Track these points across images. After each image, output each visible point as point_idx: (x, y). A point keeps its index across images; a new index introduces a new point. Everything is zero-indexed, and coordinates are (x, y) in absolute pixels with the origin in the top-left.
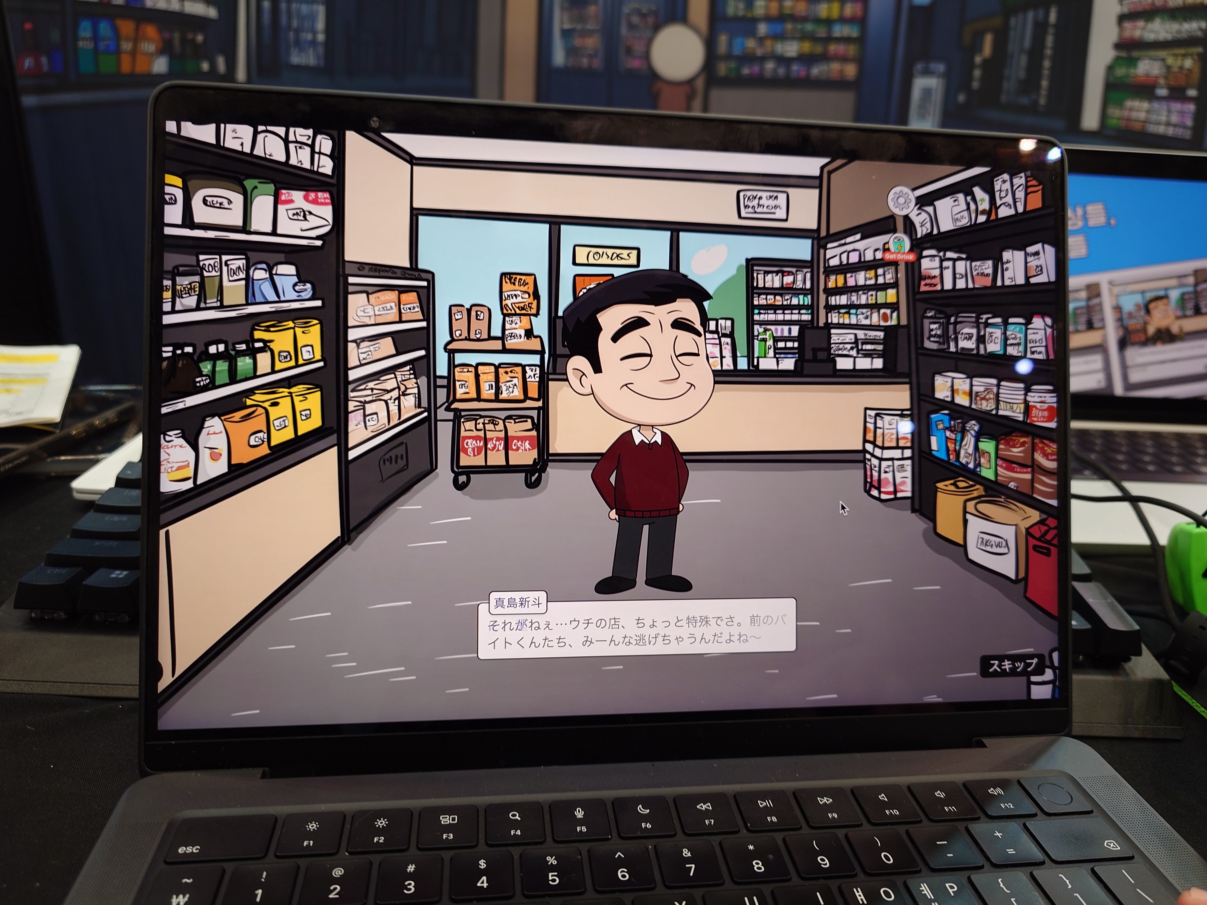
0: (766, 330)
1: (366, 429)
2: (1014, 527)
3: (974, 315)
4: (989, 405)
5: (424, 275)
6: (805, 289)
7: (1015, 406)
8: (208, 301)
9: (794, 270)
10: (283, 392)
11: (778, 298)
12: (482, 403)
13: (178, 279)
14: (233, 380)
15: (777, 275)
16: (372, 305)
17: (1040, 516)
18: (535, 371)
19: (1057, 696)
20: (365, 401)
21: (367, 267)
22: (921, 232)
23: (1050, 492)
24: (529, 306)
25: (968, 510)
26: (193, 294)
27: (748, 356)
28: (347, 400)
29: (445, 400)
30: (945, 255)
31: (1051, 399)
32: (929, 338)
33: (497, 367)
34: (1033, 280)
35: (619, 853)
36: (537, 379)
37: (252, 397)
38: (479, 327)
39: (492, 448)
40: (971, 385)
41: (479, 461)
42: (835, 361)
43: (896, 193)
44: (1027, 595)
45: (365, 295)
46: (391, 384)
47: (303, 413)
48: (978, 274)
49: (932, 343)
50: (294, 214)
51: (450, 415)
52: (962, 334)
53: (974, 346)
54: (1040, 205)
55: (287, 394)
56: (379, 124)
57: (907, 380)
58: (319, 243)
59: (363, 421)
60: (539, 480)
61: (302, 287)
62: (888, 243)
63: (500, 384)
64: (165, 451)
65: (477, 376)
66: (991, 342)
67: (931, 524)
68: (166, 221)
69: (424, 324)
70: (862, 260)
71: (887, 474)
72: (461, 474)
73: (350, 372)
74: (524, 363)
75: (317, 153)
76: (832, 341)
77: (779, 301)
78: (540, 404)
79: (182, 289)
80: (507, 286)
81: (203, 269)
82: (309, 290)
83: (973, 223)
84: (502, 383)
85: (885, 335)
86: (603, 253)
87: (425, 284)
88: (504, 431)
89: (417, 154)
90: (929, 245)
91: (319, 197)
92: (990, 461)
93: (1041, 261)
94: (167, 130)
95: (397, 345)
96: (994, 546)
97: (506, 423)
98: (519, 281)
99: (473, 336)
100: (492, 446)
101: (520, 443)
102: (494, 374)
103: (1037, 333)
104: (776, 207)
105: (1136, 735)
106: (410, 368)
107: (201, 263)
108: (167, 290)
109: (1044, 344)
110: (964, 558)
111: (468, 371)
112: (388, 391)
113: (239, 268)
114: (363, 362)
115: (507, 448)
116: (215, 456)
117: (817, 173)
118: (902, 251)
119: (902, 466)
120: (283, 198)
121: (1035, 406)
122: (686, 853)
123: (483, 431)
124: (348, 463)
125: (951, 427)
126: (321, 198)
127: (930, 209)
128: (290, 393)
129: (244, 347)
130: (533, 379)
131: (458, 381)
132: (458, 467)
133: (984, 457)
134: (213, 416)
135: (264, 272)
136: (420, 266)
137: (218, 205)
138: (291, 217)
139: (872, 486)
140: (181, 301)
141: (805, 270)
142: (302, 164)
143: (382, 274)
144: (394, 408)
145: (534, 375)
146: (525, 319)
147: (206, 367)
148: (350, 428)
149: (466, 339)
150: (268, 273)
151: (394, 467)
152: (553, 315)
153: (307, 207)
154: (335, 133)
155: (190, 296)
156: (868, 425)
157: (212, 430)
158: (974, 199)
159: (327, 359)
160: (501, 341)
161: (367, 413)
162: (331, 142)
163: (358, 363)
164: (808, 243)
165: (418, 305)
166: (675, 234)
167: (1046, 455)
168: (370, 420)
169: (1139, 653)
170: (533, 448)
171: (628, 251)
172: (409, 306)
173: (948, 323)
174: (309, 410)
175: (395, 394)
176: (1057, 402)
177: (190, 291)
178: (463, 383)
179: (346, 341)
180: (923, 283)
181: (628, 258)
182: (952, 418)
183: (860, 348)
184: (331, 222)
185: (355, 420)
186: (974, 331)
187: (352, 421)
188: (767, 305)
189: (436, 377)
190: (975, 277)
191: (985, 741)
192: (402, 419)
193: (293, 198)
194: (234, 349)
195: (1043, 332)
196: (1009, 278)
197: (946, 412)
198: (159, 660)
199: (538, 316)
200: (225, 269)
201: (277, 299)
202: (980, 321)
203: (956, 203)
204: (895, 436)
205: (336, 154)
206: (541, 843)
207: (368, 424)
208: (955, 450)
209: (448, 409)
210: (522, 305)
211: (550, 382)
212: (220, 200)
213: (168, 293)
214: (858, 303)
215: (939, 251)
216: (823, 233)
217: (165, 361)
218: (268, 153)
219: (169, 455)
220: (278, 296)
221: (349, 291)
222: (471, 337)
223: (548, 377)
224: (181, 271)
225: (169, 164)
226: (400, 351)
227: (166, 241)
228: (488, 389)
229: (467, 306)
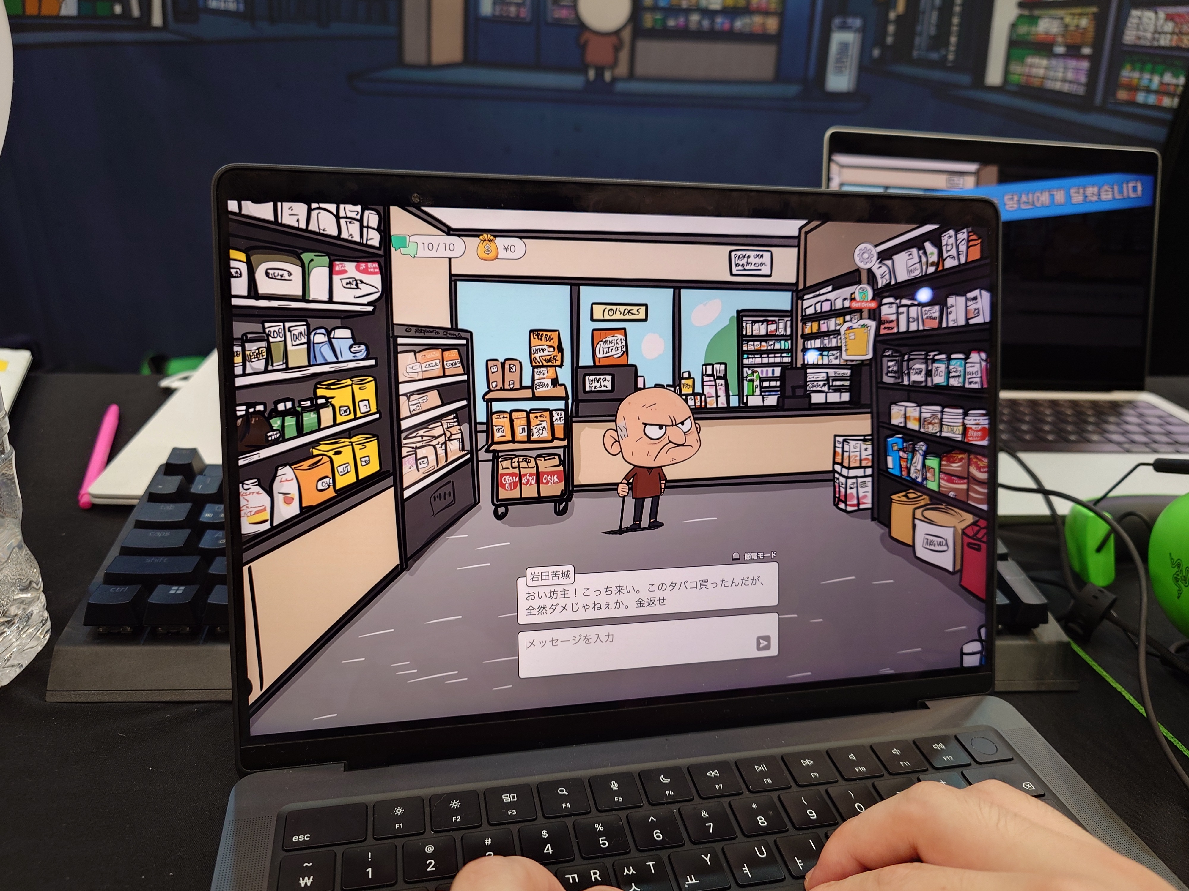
0: (753, 372)
1: (418, 471)
2: (952, 529)
3: (923, 353)
4: (935, 428)
5: (463, 334)
6: (786, 336)
7: (955, 428)
8: (275, 364)
9: (776, 319)
10: (344, 442)
11: (764, 344)
12: (516, 444)
13: (247, 345)
14: (301, 433)
15: (763, 324)
16: (419, 363)
17: (973, 519)
18: (561, 415)
19: (983, 663)
20: (416, 446)
21: (414, 329)
22: (881, 282)
23: (981, 499)
24: (554, 359)
25: (916, 517)
26: (261, 358)
27: (739, 395)
28: (400, 447)
29: (485, 443)
30: (900, 302)
31: (984, 422)
32: (887, 374)
33: (528, 413)
34: (972, 322)
35: (651, 817)
36: (563, 422)
38: (512, 378)
39: (526, 482)
40: (921, 413)
41: (516, 494)
42: (810, 397)
43: (861, 249)
44: (962, 584)
45: (413, 353)
46: (438, 431)
47: (363, 460)
48: (927, 318)
49: (889, 378)
50: (347, 284)
51: (490, 456)
52: (914, 369)
53: (923, 379)
54: (978, 257)
55: (348, 443)
56: (420, 199)
57: (869, 410)
58: (370, 308)
59: (415, 464)
60: (566, 508)
61: (357, 349)
62: (854, 293)
63: (532, 427)
64: (243, 498)
65: (512, 421)
66: (937, 375)
67: (887, 530)
68: (234, 292)
69: (465, 378)
70: (833, 308)
71: (852, 490)
72: (501, 506)
73: (402, 422)
74: (551, 408)
75: (365, 227)
76: (808, 380)
77: (764, 346)
78: (565, 443)
79: (251, 354)
80: (535, 342)
81: (268, 335)
82: (363, 351)
83: (924, 274)
85: (851, 373)
86: (617, 309)
87: (464, 342)
88: (535, 468)
89: (454, 225)
90: (888, 294)
91: (369, 267)
92: (934, 475)
93: (978, 305)
94: (229, 209)
95: (443, 397)
96: (936, 545)
97: (537, 461)
98: (545, 337)
100: (526, 480)
101: (549, 477)
102: (526, 419)
103: (974, 366)
104: (762, 264)
105: (1043, 688)
106: (454, 416)
107: (267, 330)
108: (238, 355)
109: (979, 375)
110: (913, 557)
111: (504, 417)
112: (436, 438)
113: (301, 333)
114: (413, 413)
115: (538, 482)
116: (288, 500)
117: (796, 234)
118: (866, 300)
119: (864, 482)
120: (337, 268)
121: (971, 428)
122: (704, 814)
123: (518, 468)
124: (404, 501)
125: (903, 448)
126: (371, 268)
127: (889, 263)
128: (350, 442)
129: (308, 403)
130: (559, 422)
131: (496, 426)
132: (498, 500)
133: (930, 473)
134: (285, 465)
135: (323, 336)
136: (460, 327)
137: (279, 277)
138: (345, 285)
139: (840, 500)
140: (250, 365)
141: (786, 319)
142: (352, 237)
143: (427, 334)
144: (441, 452)
145: (560, 418)
146: (552, 370)
147: (276, 423)
148: (405, 471)
149: (501, 389)
150: (326, 337)
151: (443, 503)
152: (575, 366)
153: (359, 276)
154: (380, 209)
155: (258, 360)
156: (837, 449)
157: (284, 478)
158: (925, 253)
159: (381, 411)
160: (531, 390)
161: (418, 457)
162: (377, 216)
163: (410, 414)
164: (789, 294)
165: (459, 360)
166: (677, 291)
167: (979, 468)
168: (422, 463)
169: (1046, 621)
170: (561, 482)
171: (638, 307)
172: (451, 362)
173: (903, 361)
174: (368, 456)
175: (442, 439)
176: (989, 424)
177: (258, 356)
178: (501, 427)
179: (398, 396)
180: (882, 327)
181: (638, 313)
182: (905, 441)
183: (831, 384)
184: (380, 289)
185: (408, 464)
186: (923, 366)
187: (406, 464)
188: (754, 350)
189: (476, 423)
190: (925, 320)
191: (928, 703)
192: (448, 461)
193: (346, 268)
194: (300, 406)
195: (978, 365)
196: (952, 320)
197: (900, 436)
198: (249, 677)
199: (563, 367)
200: (288, 334)
201: (336, 360)
202: (928, 358)
203: (911, 257)
204: (858, 458)
205: (382, 228)
206: (588, 813)
207: (420, 466)
208: (907, 467)
209: (487, 451)
210: (548, 357)
211: (573, 424)
212: (281, 272)
213: (239, 358)
214: (830, 346)
215: (896, 299)
216: (801, 287)
217: (239, 419)
218: (322, 227)
219: (248, 501)
220: (337, 357)
221: (399, 350)
222: (505, 388)
223: (571, 419)
224: (250, 338)
225: (233, 241)
226: (445, 402)
227: (235, 311)
228: (521, 432)
229: (502, 360)
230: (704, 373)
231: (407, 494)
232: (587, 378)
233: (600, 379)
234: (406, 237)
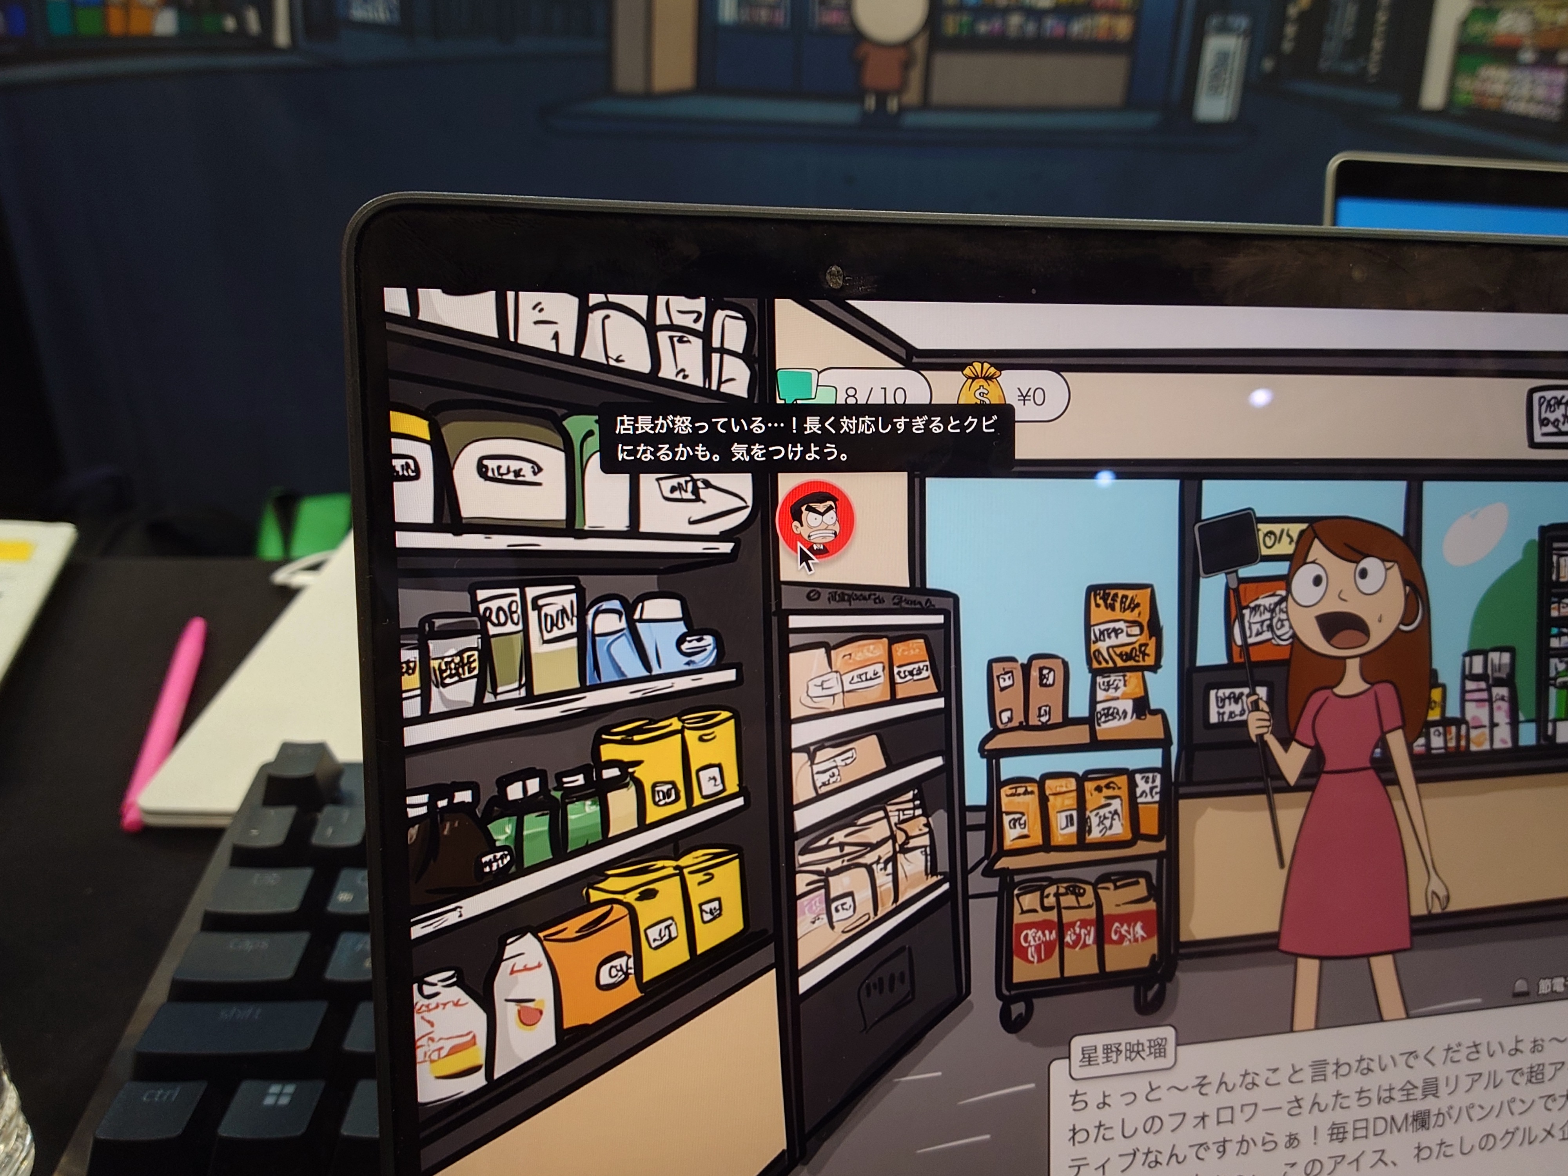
1: (832, 927)
5: (937, 602)
8: (500, 690)
10: (663, 868)
12: (1052, 853)
13: (434, 646)
14: (561, 852)
16: (837, 672)
18: (1154, 781)
20: (828, 869)
21: (825, 593)
24: (1140, 652)
26: (467, 675)
27: (1538, 720)
28: (792, 872)
29: (983, 855)
33: (1081, 780)
36: (1157, 798)
37: (600, 885)
38: (1045, 699)
39: (1073, 941)
41: (1049, 970)
45: (823, 650)
46: (878, 831)
47: (706, 907)
50: (673, 488)
51: (993, 884)
55: (671, 871)
56: (844, 280)
58: (726, 547)
59: (825, 911)
60: (1160, 997)
61: (695, 644)
63: (1088, 813)
64: (422, 1018)
65: (1043, 801)
68: (400, 517)
69: (939, 703)
72: (1015, 999)
73: (797, 814)
74: (1131, 767)
75: (716, 350)
78: (1162, 846)
79: (443, 667)
80: (1099, 613)
81: (485, 619)
82: (710, 648)
84: (1091, 812)
86: (1279, 532)
87: (939, 619)
88: (1094, 908)
89: (920, 343)
94: (389, 309)
95: (888, 751)
97: (1100, 891)
98: (1122, 602)
99: (1033, 721)
100: (1074, 937)
101: (1125, 927)
102: (1074, 794)
106: (914, 795)
107: (482, 607)
108: (410, 671)
111: (1026, 793)
112: (873, 847)
113: (564, 611)
114: (822, 791)
115: (1101, 940)
116: (529, 1017)
123: (1055, 911)
124: (798, 999)
128: (676, 868)
129: (580, 780)
130: (1149, 799)
131: (1008, 813)
132: (1010, 985)
134: (522, 932)
135: (616, 617)
136: (930, 585)
137: (511, 476)
138: (668, 494)
140: (440, 693)
142: (685, 376)
143: (855, 604)
144: (884, 880)
145: (1152, 789)
146: (1133, 678)
147: (503, 831)
148: (801, 928)
149: (1020, 728)
150: (624, 618)
151: (888, 1000)
152: (1187, 666)
154: (752, 304)
155: (461, 680)
157: (519, 963)
159: (750, 790)
160: (1086, 727)
161: (833, 895)
162: (743, 324)
163: (814, 795)
165: (928, 663)
166: (1415, 485)
168: (840, 908)
170: (1150, 936)
172: (910, 668)
174: (718, 900)
175: (886, 850)
177: (461, 670)
178: (1017, 816)
179: (788, 751)
184: (750, 503)
185: (809, 912)
187: (804, 913)
189: (965, 809)
192: (900, 901)
194: (560, 786)
199: (1159, 671)
200: (533, 615)
201: (646, 674)
205: (756, 352)
207: (836, 917)
209: (989, 872)
210: (1128, 649)
211: (1181, 802)
212: (515, 465)
213: (412, 676)
217: (413, 826)
218: (613, 354)
219: (432, 1025)
220: (647, 666)
221: (791, 645)
222: (1031, 723)
223: (1177, 792)
224: (439, 627)
225: (397, 388)
226: (894, 762)
227: (403, 563)
228: (1064, 825)
229: (1023, 659)
230: (1467, 672)
231: (806, 983)
232: (1213, 693)
233: (1242, 694)
234: (811, 374)
